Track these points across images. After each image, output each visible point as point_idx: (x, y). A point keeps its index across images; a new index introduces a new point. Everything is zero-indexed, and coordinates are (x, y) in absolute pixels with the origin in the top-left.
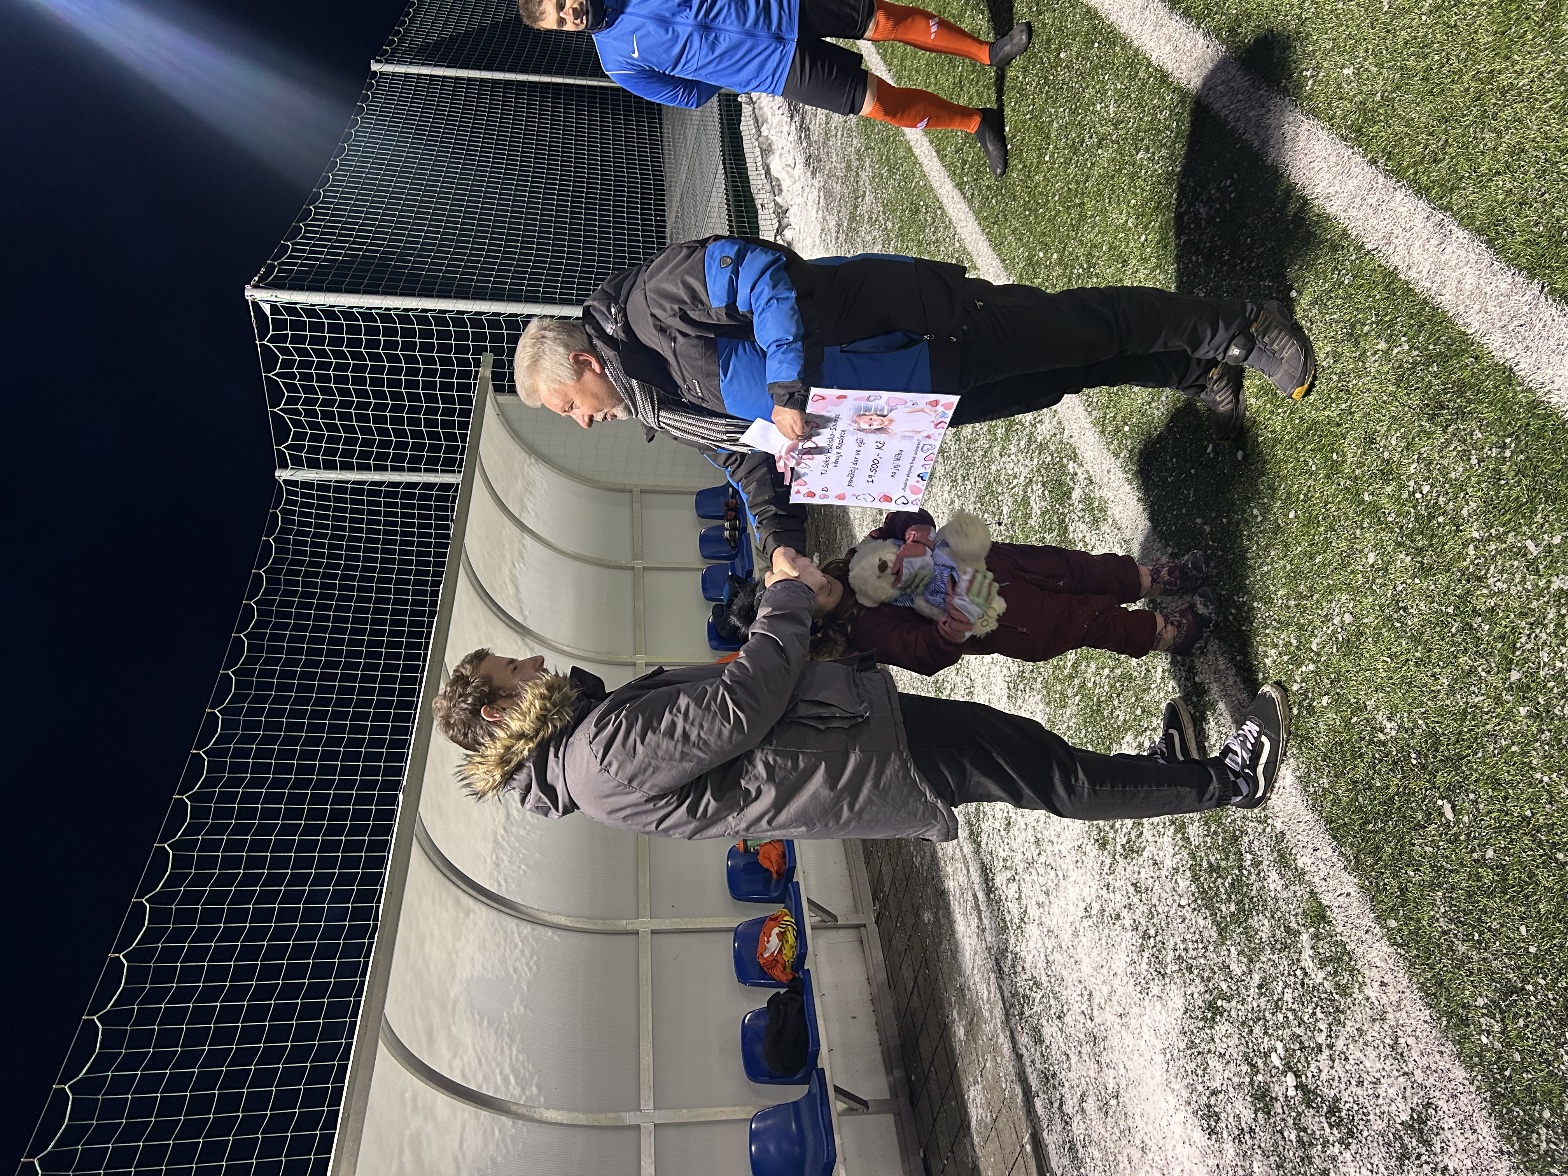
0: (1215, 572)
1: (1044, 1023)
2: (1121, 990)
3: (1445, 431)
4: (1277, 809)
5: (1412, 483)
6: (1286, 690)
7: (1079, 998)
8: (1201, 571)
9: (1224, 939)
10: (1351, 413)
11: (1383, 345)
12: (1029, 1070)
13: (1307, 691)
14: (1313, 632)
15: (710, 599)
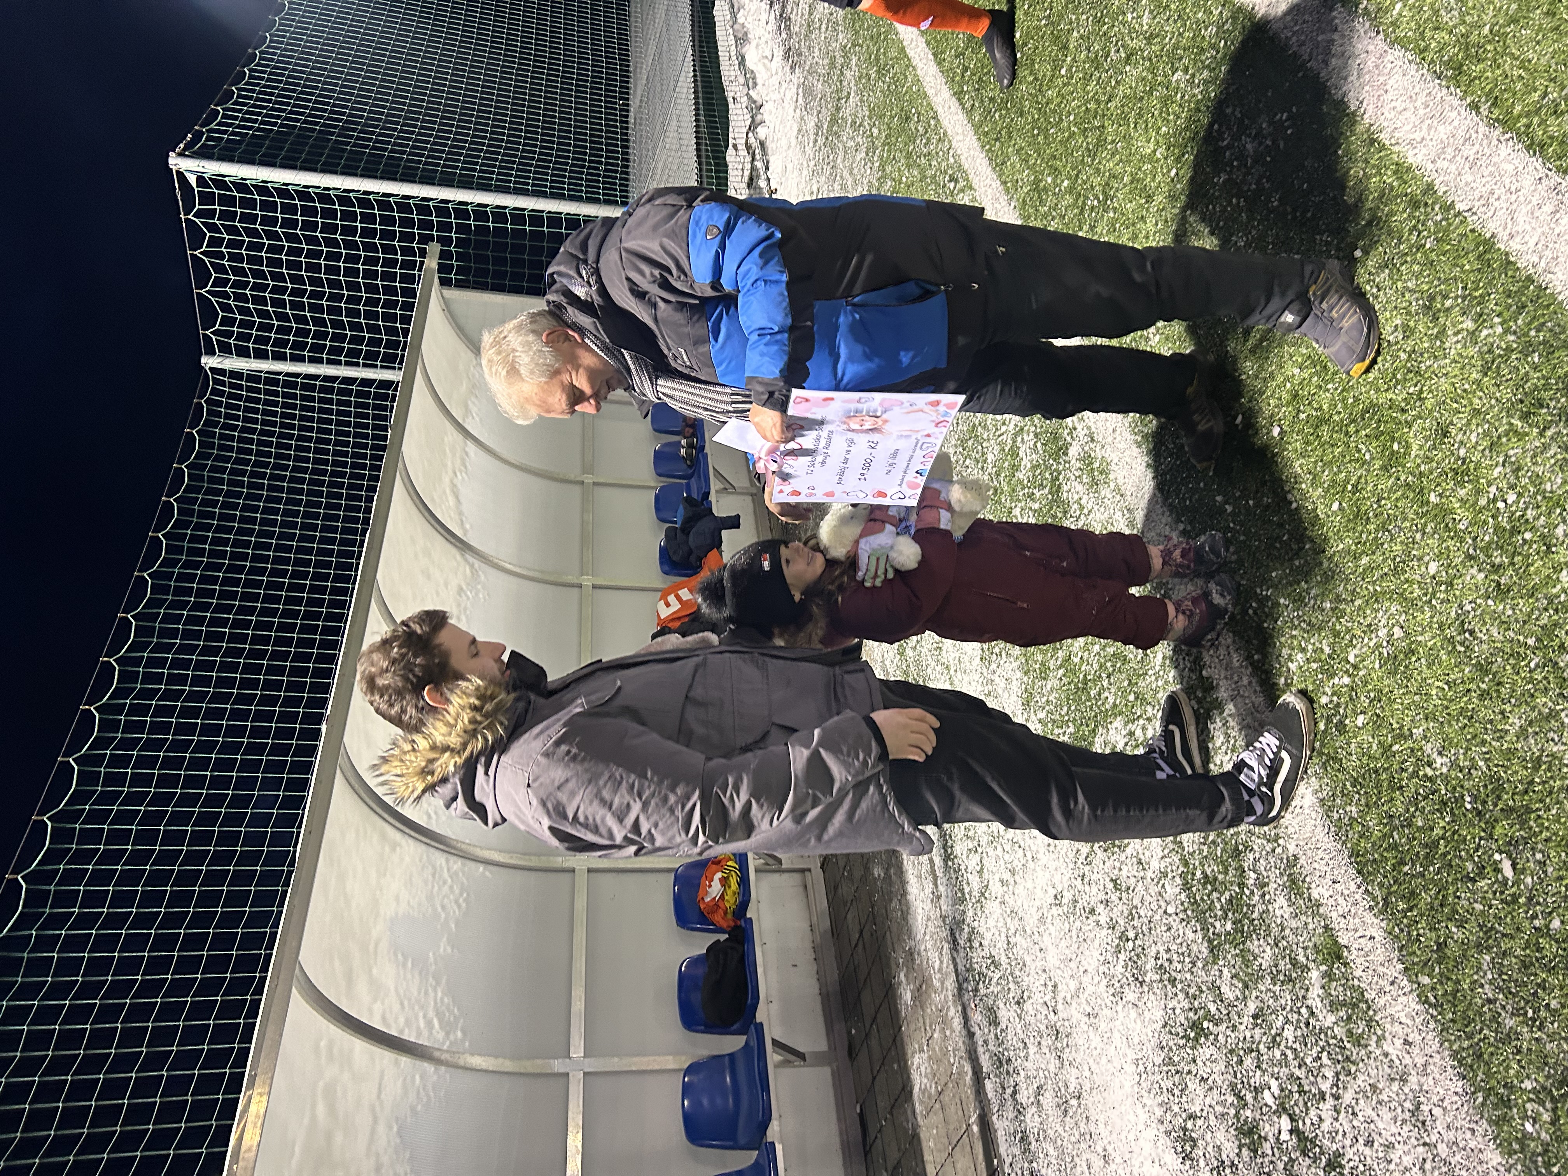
0: (1234, 558)
1: (1002, 1005)
2: (1090, 989)
3: (1541, 434)
4: (1291, 830)
5: (1493, 489)
6: (1311, 701)
7: (1042, 988)
8: (1218, 555)
9: (1216, 958)
10: (1420, 399)
11: (1469, 324)
12: (981, 1050)
13: (1338, 705)
14: (1351, 641)
15: (663, 520)
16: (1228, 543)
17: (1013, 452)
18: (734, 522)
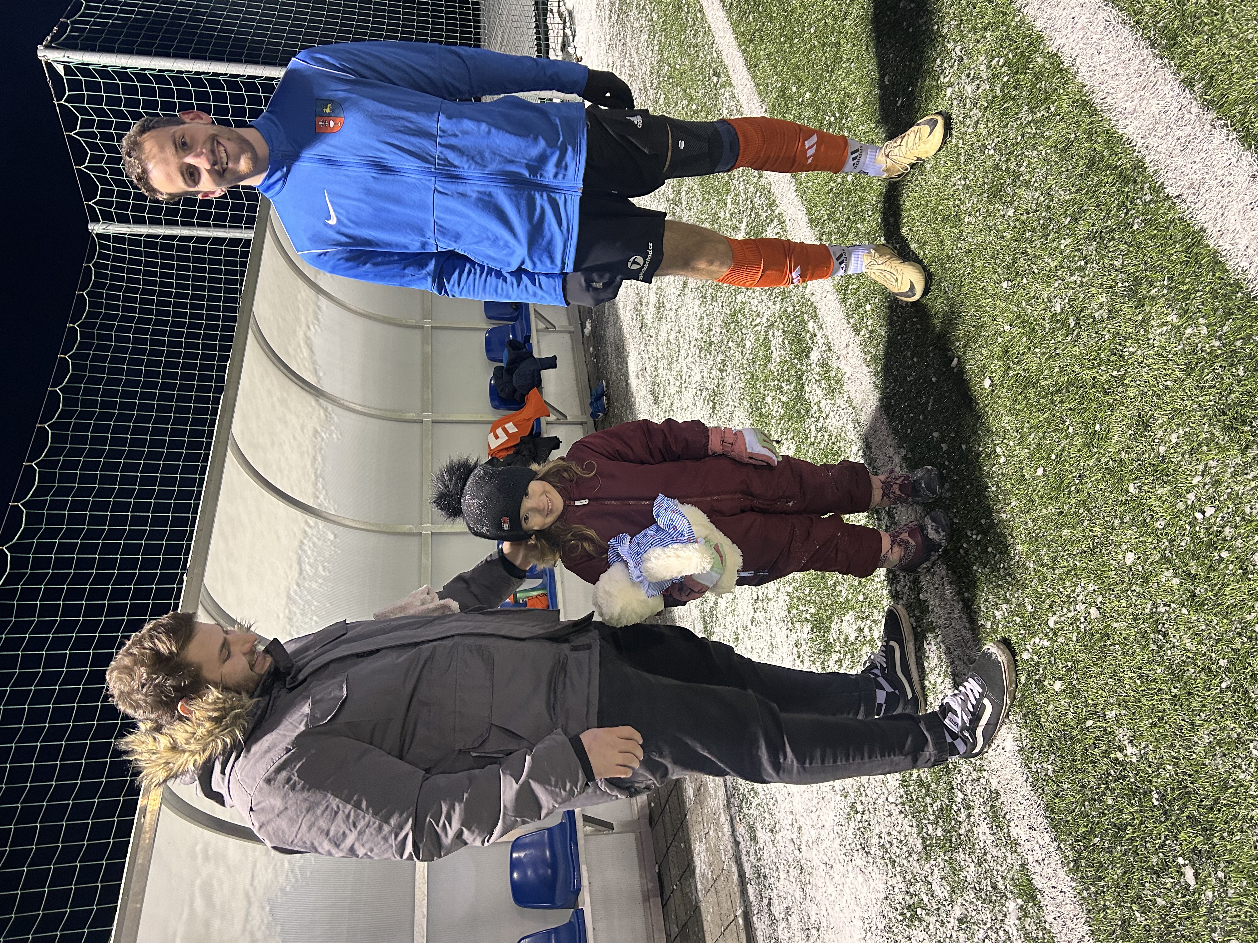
5: (1191, 497)
7: (790, 828)
9: (928, 857)
12: (744, 858)
13: (1037, 664)
14: (1051, 606)
15: (493, 359)
16: (943, 479)
17: (766, 344)
18: (551, 363)
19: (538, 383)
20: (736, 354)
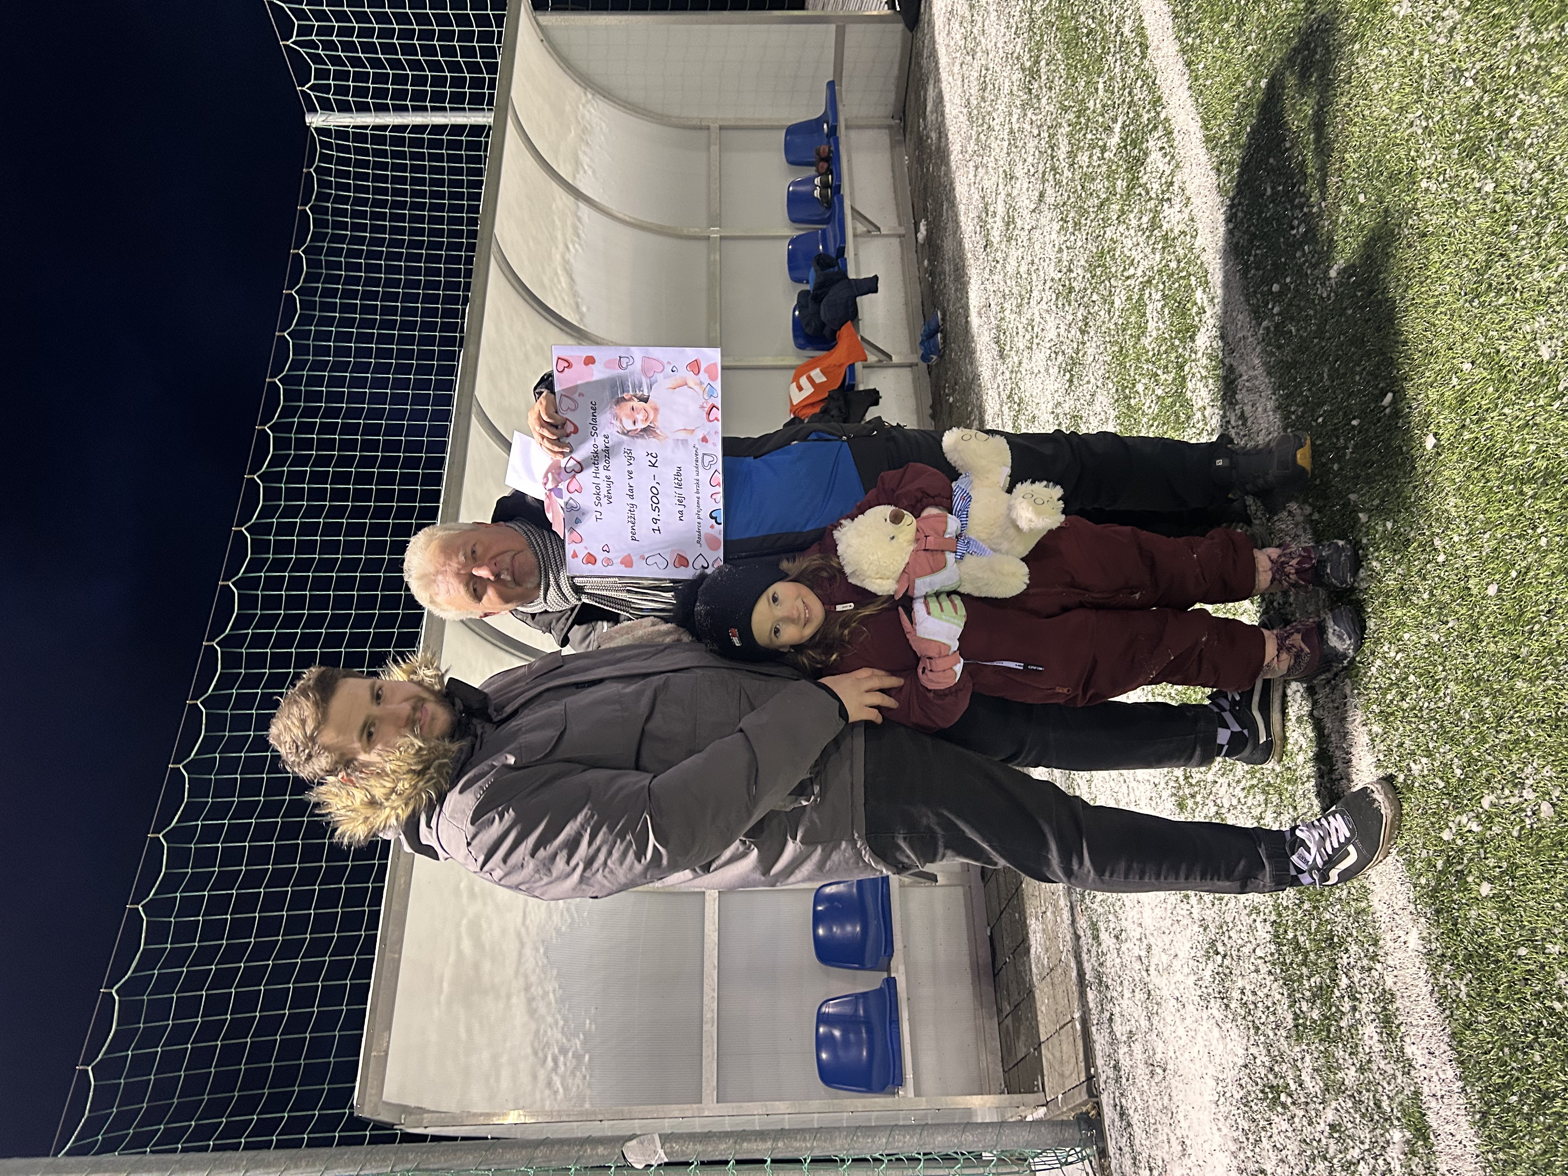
1: (1103, 929)
2: (1179, 977)
7: (1138, 943)
12: (1085, 957)
13: (1461, 851)
15: (797, 280)
17: (1139, 307)
18: (871, 285)
19: (852, 314)
20: (1102, 313)
